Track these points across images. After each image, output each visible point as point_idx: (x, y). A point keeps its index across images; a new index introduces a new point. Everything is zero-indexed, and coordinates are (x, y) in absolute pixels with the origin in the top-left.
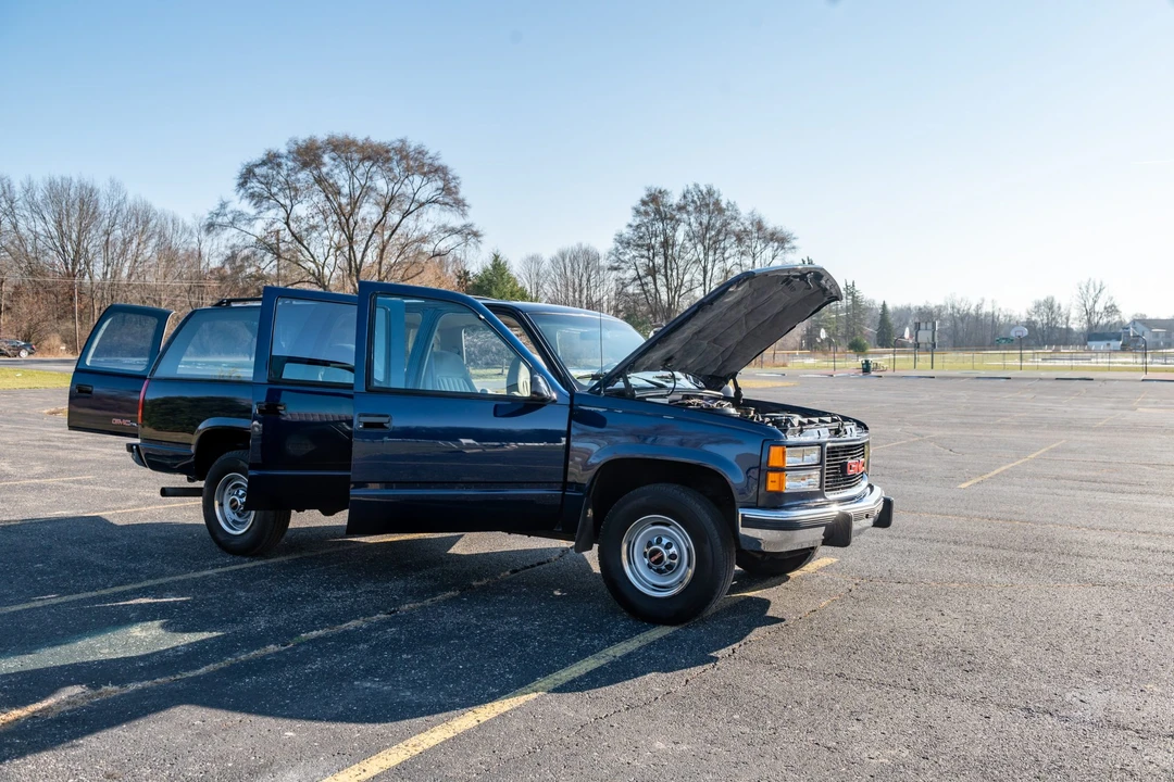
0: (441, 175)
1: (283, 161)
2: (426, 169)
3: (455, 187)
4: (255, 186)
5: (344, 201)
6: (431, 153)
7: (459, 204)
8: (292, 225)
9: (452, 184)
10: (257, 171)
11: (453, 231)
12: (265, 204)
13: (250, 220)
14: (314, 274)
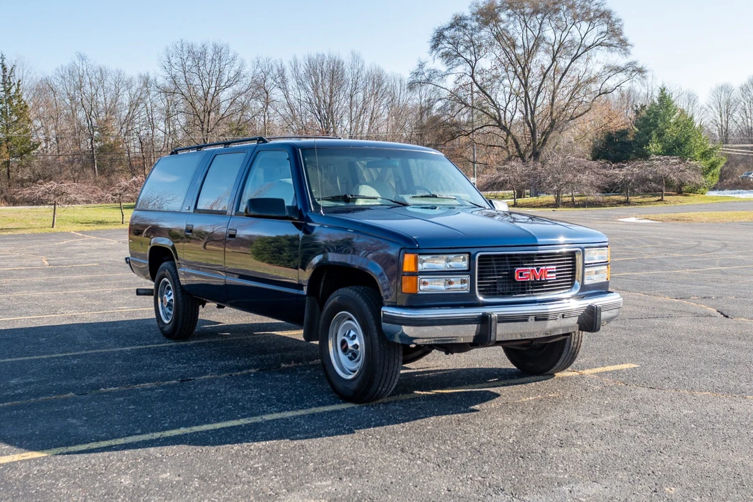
0: (606, 19)
1: (469, 22)
2: (592, 15)
3: (619, 28)
4: (446, 46)
5: (520, 51)
7: (623, 44)
8: (478, 78)
9: (616, 26)
10: (446, 33)
11: (618, 70)
12: (456, 61)
13: (442, 76)
14: (495, 119)
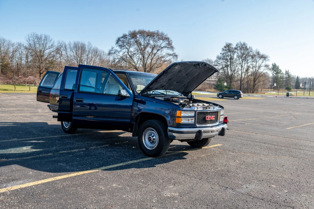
0: (168, 40)
1: (127, 36)
2: (164, 38)
3: (171, 43)
4: (120, 43)
5: (142, 47)
6: (165, 34)
7: (172, 48)
8: (129, 53)
9: (170, 42)
10: (121, 39)
11: (170, 55)
12: (123, 48)
13: (119, 52)
14: (134, 66)
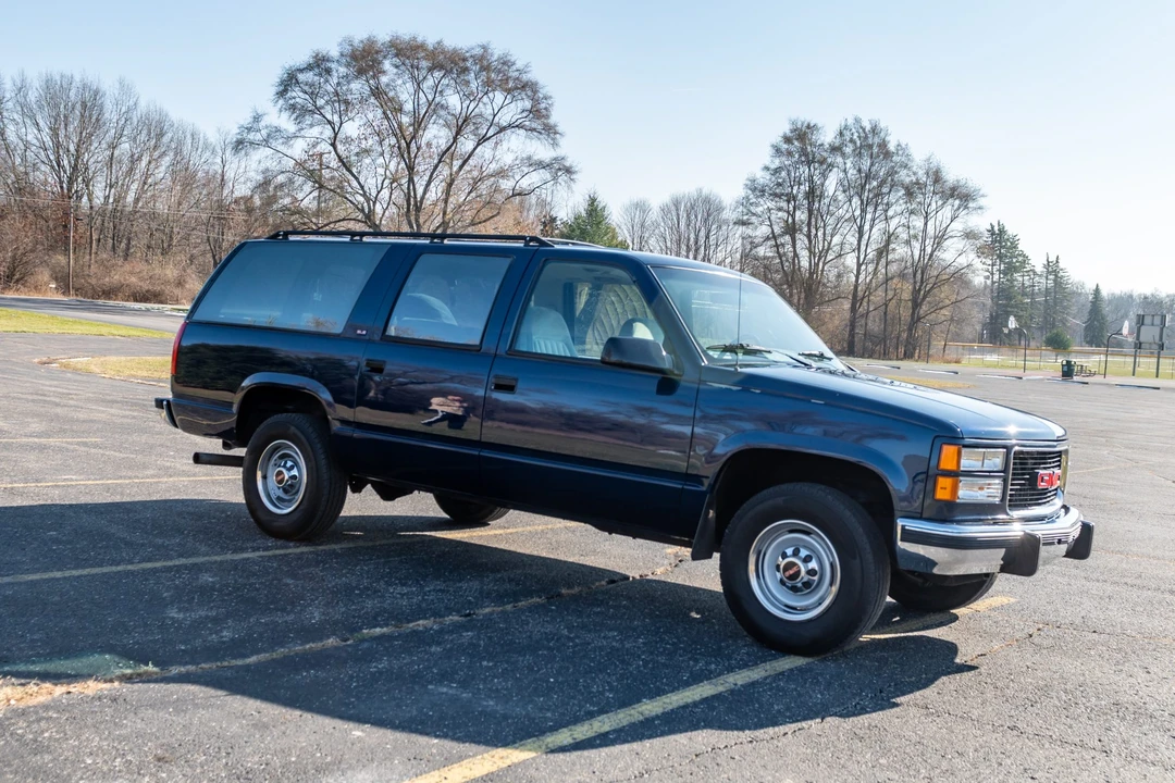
0: (529, 93)
1: (333, 66)
2: (511, 84)
3: (546, 109)
4: (297, 95)
6: (519, 65)
7: (550, 131)
8: (340, 147)
9: (543, 106)
10: (301, 77)
11: (541, 165)
12: (308, 119)
13: (289, 138)
14: (362, 210)
